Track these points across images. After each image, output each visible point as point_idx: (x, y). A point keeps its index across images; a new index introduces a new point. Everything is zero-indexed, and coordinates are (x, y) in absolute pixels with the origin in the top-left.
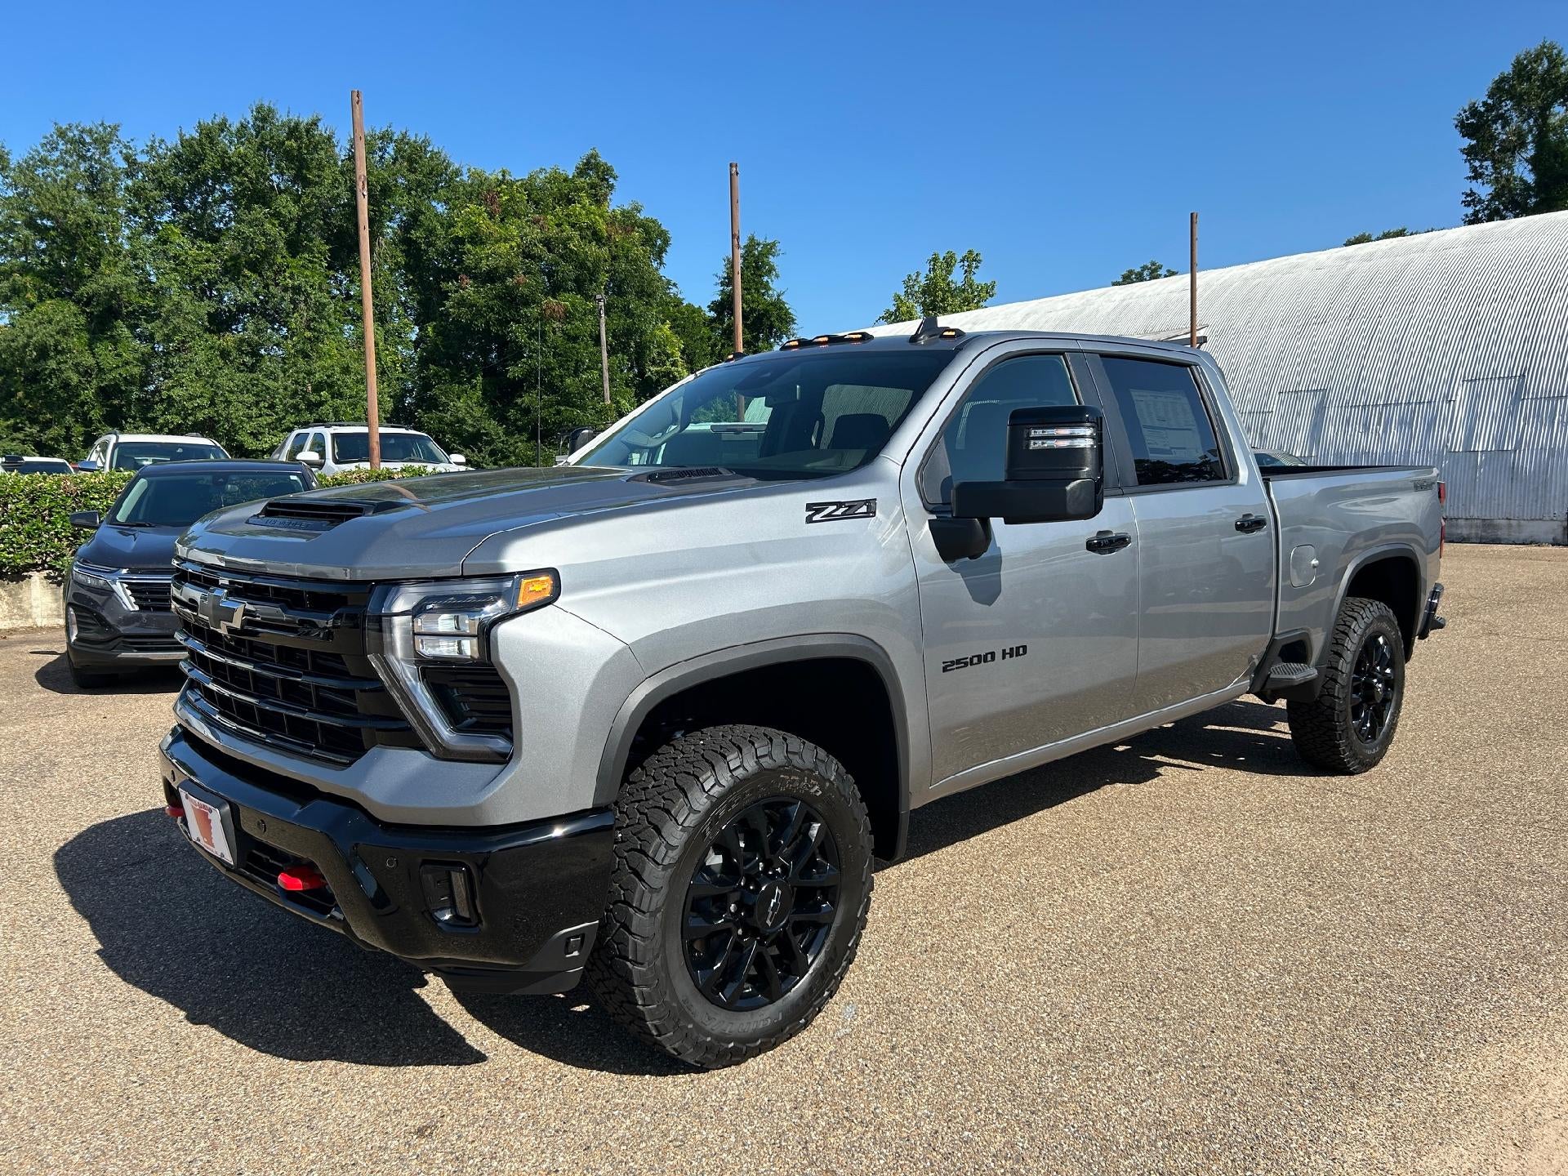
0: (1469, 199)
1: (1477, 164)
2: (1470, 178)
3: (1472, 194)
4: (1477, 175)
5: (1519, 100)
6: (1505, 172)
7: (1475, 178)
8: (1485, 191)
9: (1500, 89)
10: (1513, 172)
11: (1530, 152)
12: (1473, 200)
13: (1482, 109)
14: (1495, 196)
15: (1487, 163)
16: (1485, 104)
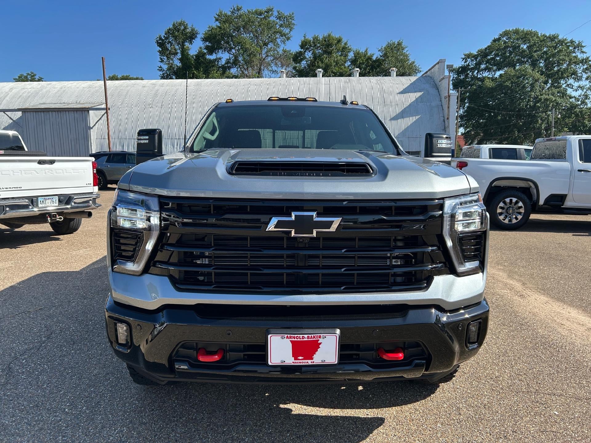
0: (160, 69)
1: (162, 57)
2: (160, 61)
3: (161, 67)
4: (162, 61)
5: (176, 38)
6: (171, 62)
7: (161, 62)
8: (165, 67)
9: (169, 32)
10: (173, 62)
11: (179, 56)
12: (161, 69)
13: (164, 38)
14: (169, 69)
15: (165, 57)
16: (164, 37)
